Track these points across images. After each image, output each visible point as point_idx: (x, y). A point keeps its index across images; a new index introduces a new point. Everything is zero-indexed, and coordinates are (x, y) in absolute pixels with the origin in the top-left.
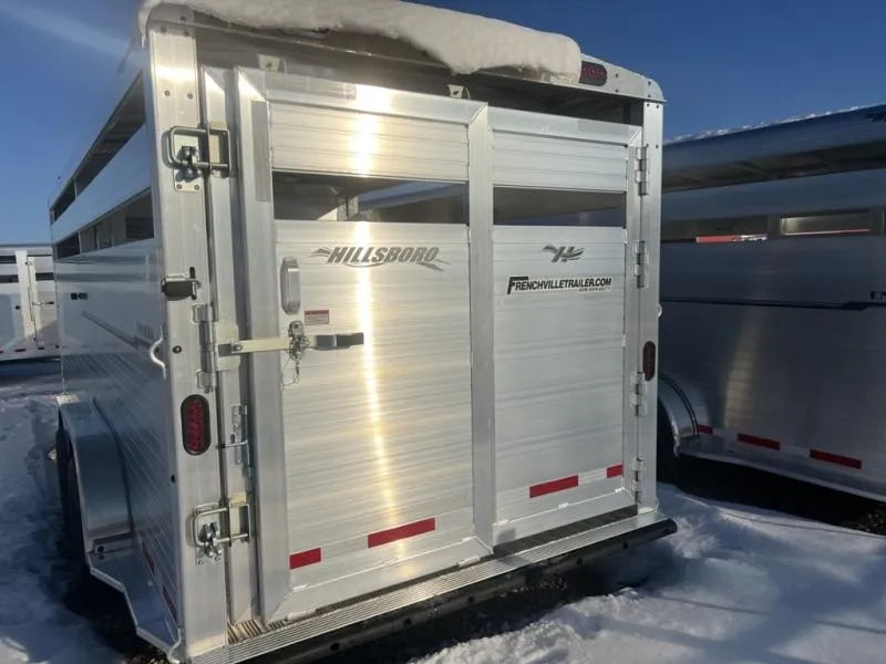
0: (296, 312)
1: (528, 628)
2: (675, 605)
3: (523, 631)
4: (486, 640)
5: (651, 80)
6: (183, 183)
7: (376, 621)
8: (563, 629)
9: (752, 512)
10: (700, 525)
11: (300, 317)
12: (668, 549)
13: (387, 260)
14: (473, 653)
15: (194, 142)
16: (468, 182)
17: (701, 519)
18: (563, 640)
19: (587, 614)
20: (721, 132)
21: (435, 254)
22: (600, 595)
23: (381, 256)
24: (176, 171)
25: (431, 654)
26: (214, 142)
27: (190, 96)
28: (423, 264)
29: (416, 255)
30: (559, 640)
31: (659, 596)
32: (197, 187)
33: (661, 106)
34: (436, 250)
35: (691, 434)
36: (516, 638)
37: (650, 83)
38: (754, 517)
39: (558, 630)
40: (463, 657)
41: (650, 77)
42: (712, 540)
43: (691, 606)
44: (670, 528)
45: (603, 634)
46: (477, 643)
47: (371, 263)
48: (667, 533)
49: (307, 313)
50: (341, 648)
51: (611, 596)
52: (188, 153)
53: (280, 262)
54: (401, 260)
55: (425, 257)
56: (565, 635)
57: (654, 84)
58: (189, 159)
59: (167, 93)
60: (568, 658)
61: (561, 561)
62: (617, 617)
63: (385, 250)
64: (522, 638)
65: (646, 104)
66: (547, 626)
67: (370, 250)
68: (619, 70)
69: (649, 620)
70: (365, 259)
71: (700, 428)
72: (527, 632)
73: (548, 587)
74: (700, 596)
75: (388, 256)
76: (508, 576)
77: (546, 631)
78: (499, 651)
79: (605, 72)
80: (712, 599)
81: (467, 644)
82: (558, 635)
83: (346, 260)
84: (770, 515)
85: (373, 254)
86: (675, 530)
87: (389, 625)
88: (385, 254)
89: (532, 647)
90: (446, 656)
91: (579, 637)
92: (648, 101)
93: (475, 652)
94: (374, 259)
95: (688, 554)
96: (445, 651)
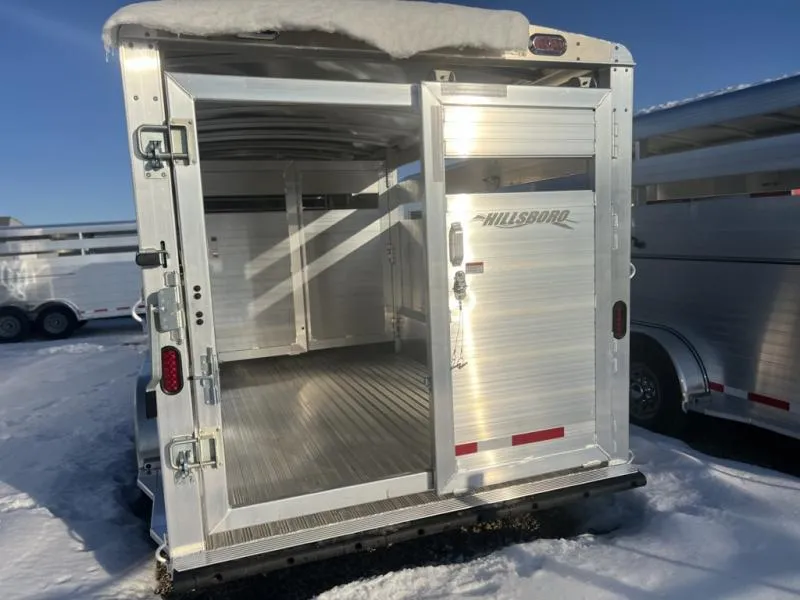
0: (459, 264)
1: (474, 561)
2: (621, 555)
3: (469, 564)
4: (430, 569)
5: (618, 45)
6: (152, 172)
7: (329, 543)
8: (506, 567)
9: (747, 470)
10: (687, 481)
11: (462, 268)
12: (643, 500)
13: (528, 222)
14: (415, 578)
15: (159, 137)
16: (594, 156)
17: (688, 475)
18: (501, 575)
19: (534, 554)
20: (741, 87)
21: (566, 217)
22: (553, 537)
23: (523, 219)
24: (146, 162)
25: (377, 575)
26: (175, 136)
27: (155, 99)
28: (556, 224)
29: (551, 217)
30: (497, 575)
31: (613, 544)
32: (164, 175)
33: (631, 70)
34: (568, 212)
35: (702, 391)
36: (459, 569)
37: (617, 48)
38: (747, 476)
39: (500, 566)
40: (404, 582)
41: (617, 42)
42: (694, 495)
43: (638, 556)
44: (639, 481)
45: (540, 574)
46: (421, 570)
47: (515, 224)
48: (635, 485)
49: (468, 265)
50: (296, 563)
51: (563, 539)
52: (152, 147)
53: (449, 226)
54: (539, 221)
55: (558, 218)
56: (505, 572)
57: (623, 48)
58: (153, 152)
59: (136, 98)
60: (498, 592)
61: (516, 504)
62: (559, 559)
63: (527, 214)
64: (466, 569)
65: (612, 69)
66: (492, 562)
67: (515, 214)
68: (582, 38)
69: (589, 566)
70: (511, 222)
71: (712, 385)
72: (472, 565)
73: (521, 526)
74: (654, 547)
75: (529, 218)
76: (460, 514)
77: (490, 566)
78: (439, 579)
79: (564, 40)
80: (663, 552)
81: (413, 571)
82: (500, 571)
83: (496, 223)
84: (764, 474)
85: (517, 218)
86: (644, 483)
87: (341, 547)
88: (527, 217)
89: (471, 579)
90: (390, 578)
91: (516, 574)
92: (616, 65)
93: (417, 578)
94: (518, 222)
95: (661, 507)
96: (390, 574)
